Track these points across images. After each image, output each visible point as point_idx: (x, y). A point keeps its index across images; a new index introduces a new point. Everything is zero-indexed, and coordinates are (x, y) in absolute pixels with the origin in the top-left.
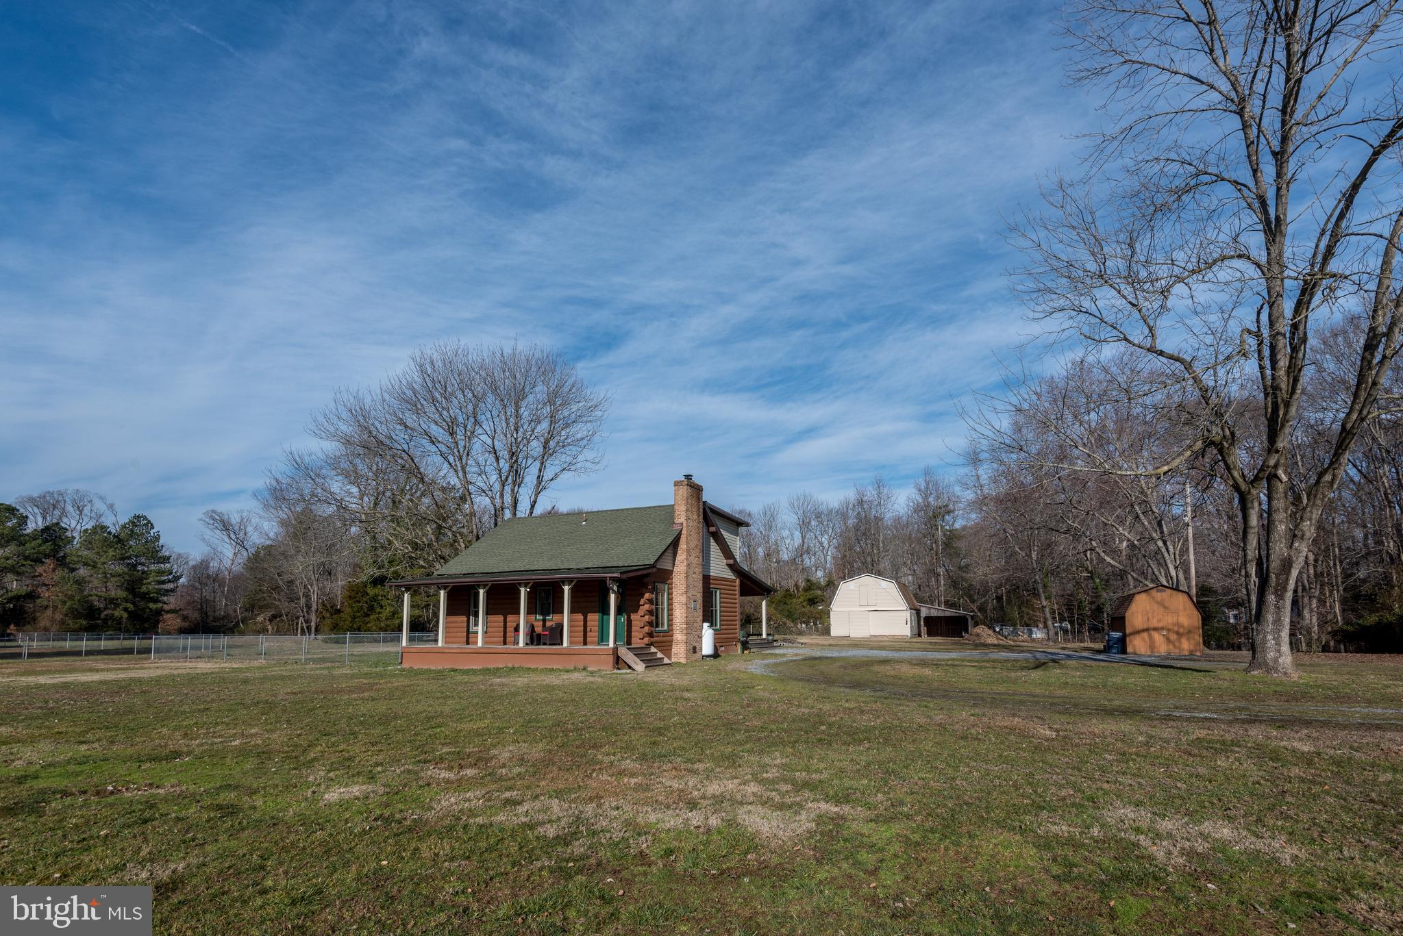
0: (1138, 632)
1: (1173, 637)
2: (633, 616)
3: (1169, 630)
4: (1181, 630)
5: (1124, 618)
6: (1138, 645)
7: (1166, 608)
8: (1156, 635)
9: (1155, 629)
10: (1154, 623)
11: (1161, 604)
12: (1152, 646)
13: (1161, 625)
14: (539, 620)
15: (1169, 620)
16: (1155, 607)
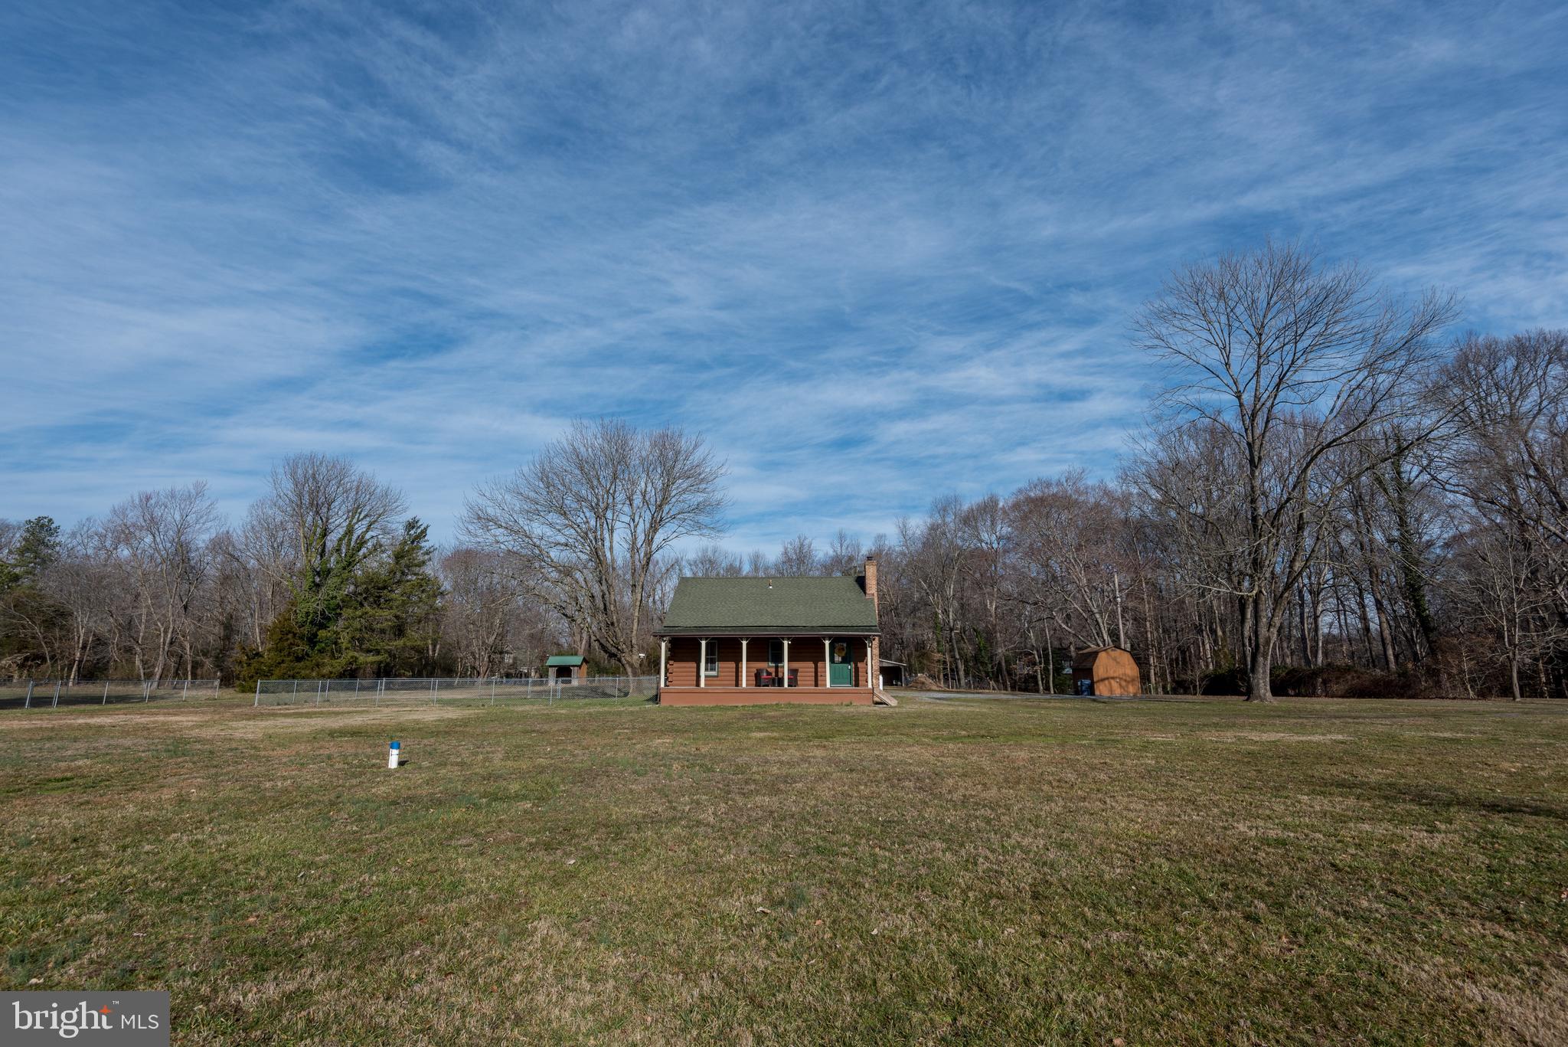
0: (1103, 680)
1: (1124, 683)
2: (859, 665)
3: (1121, 679)
4: (1128, 679)
5: (1092, 669)
6: (1102, 690)
7: (1118, 663)
8: (1112, 681)
9: (1113, 678)
10: (1111, 674)
11: (1115, 659)
12: (1111, 690)
13: (1115, 675)
14: (771, 667)
15: (1119, 672)
16: (1111, 661)
